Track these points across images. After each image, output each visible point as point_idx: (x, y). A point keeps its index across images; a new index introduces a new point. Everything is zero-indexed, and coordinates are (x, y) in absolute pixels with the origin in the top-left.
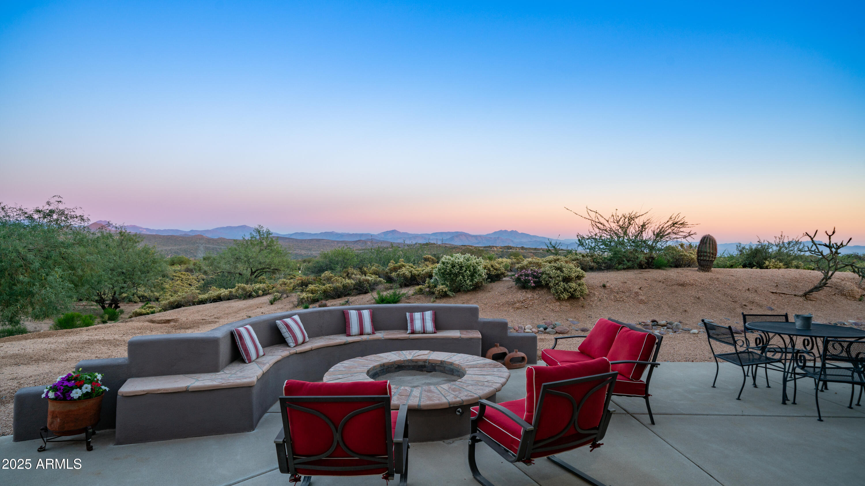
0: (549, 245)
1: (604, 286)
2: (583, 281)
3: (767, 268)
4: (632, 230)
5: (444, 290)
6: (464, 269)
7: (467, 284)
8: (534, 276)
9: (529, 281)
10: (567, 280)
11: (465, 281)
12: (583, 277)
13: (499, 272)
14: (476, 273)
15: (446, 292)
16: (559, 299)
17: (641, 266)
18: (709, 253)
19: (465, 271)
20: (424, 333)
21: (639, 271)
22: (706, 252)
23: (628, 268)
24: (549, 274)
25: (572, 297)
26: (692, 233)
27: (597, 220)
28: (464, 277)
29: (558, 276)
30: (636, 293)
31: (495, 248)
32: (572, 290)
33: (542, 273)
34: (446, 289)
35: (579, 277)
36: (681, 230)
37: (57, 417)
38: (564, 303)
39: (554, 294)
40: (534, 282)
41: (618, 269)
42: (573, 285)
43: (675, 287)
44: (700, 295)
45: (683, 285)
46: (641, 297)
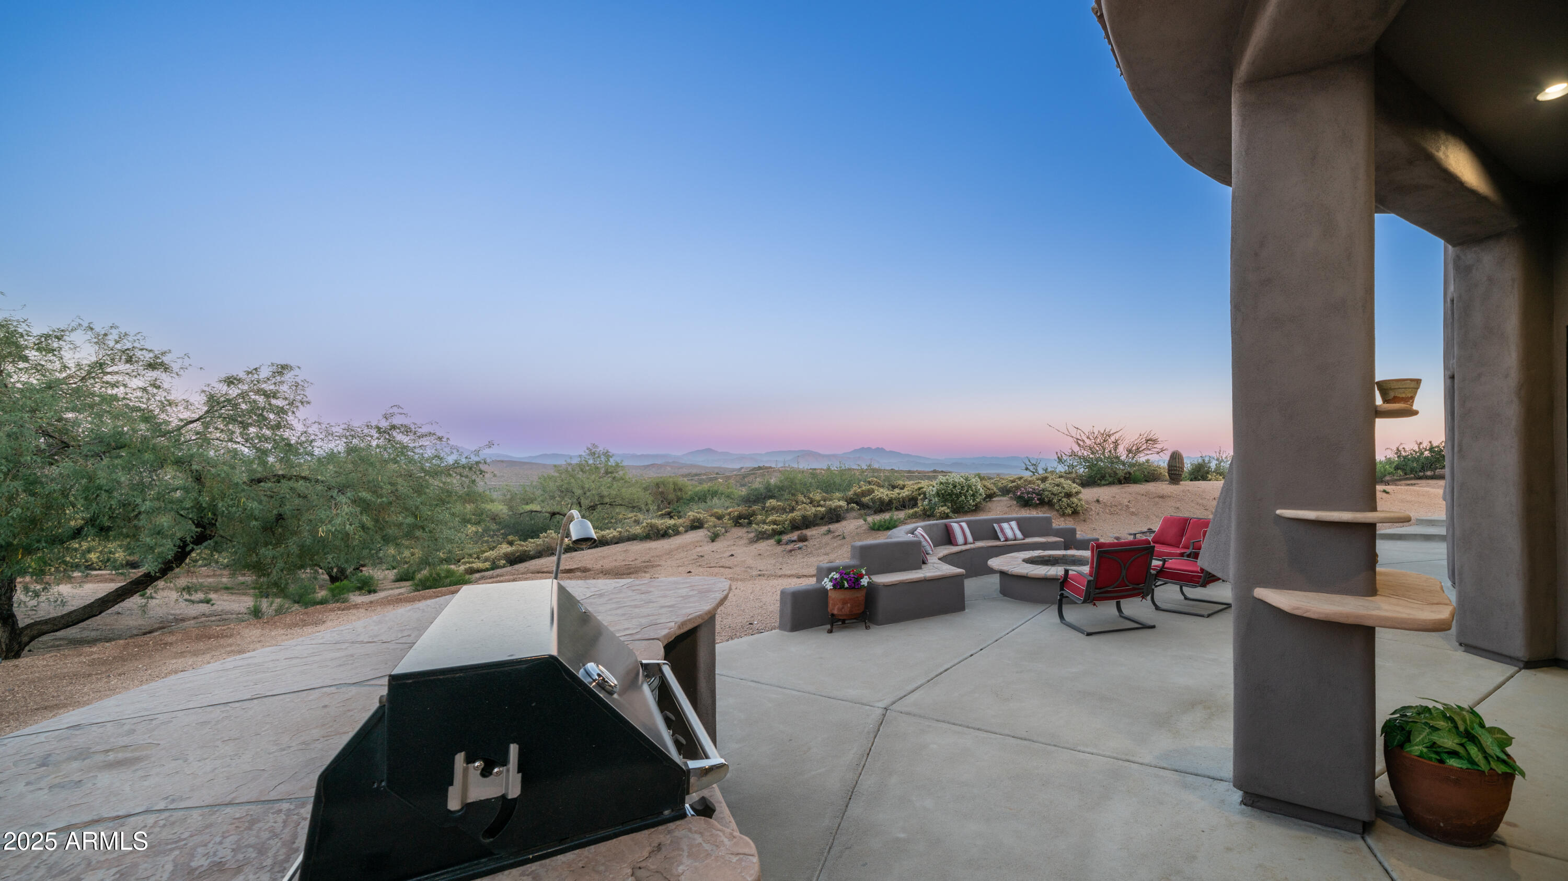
0: (1028, 463)
1: (1098, 501)
2: (1081, 496)
3: (1210, 480)
4: (1109, 446)
5: (946, 512)
6: (966, 488)
7: (970, 505)
8: (1037, 494)
9: (1033, 499)
10: (1069, 495)
11: (968, 501)
12: (1080, 492)
13: (992, 492)
14: (977, 492)
15: (947, 513)
16: (1064, 515)
17: (1120, 482)
18: (1179, 467)
19: (967, 491)
21: (1120, 486)
22: (1176, 467)
23: (1111, 484)
24: (1050, 491)
25: (1075, 513)
26: (1164, 449)
27: (1079, 438)
28: (966, 496)
29: (1060, 493)
30: (1127, 506)
32: (1074, 505)
33: (1043, 490)
34: (949, 510)
35: (1077, 493)
36: (1155, 446)
38: (1068, 518)
39: (1058, 511)
40: (1038, 499)
41: (1099, 485)
42: (1075, 500)
43: (1157, 499)
44: (1178, 505)
45: (1162, 497)
46: (1132, 510)
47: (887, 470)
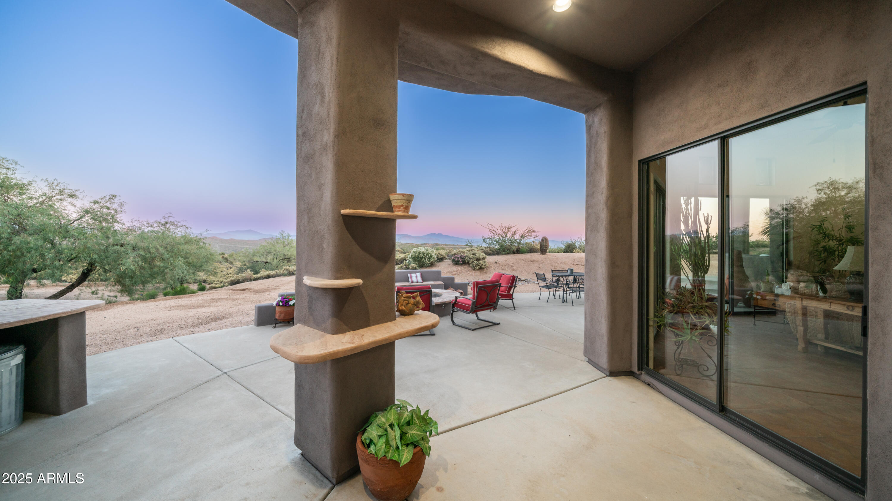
0: (468, 242)
1: (496, 263)
2: (486, 260)
3: (574, 253)
4: (509, 234)
5: (415, 266)
6: (425, 255)
7: (427, 263)
8: (461, 258)
9: (459, 261)
10: (478, 259)
11: (426, 261)
12: (486, 258)
13: (443, 257)
14: (431, 257)
15: (415, 267)
16: (474, 270)
17: (514, 253)
18: (545, 245)
19: (426, 256)
20: (417, 283)
21: (513, 255)
22: (544, 245)
23: (508, 254)
24: (469, 257)
25: (481, 268)
26: (537, 235)
27: (492, 229)
28: (425, 259)
29: (474, 258)
30: (511, 266)
31: (428, 245)
32: (480, 265)
33: (466, 257)
34: (416, 266)
35: (484, 258)
36: (532, 234)
37: (282, 313)
38: (477, 271)
39: (472, 267)
40: (462, 261)
41: (503, 254)
42: (481, 262)
43: (530, 262)
44: (540, 266)
45: (533, 261)
46: (513, 268)
47: (443, 244)
